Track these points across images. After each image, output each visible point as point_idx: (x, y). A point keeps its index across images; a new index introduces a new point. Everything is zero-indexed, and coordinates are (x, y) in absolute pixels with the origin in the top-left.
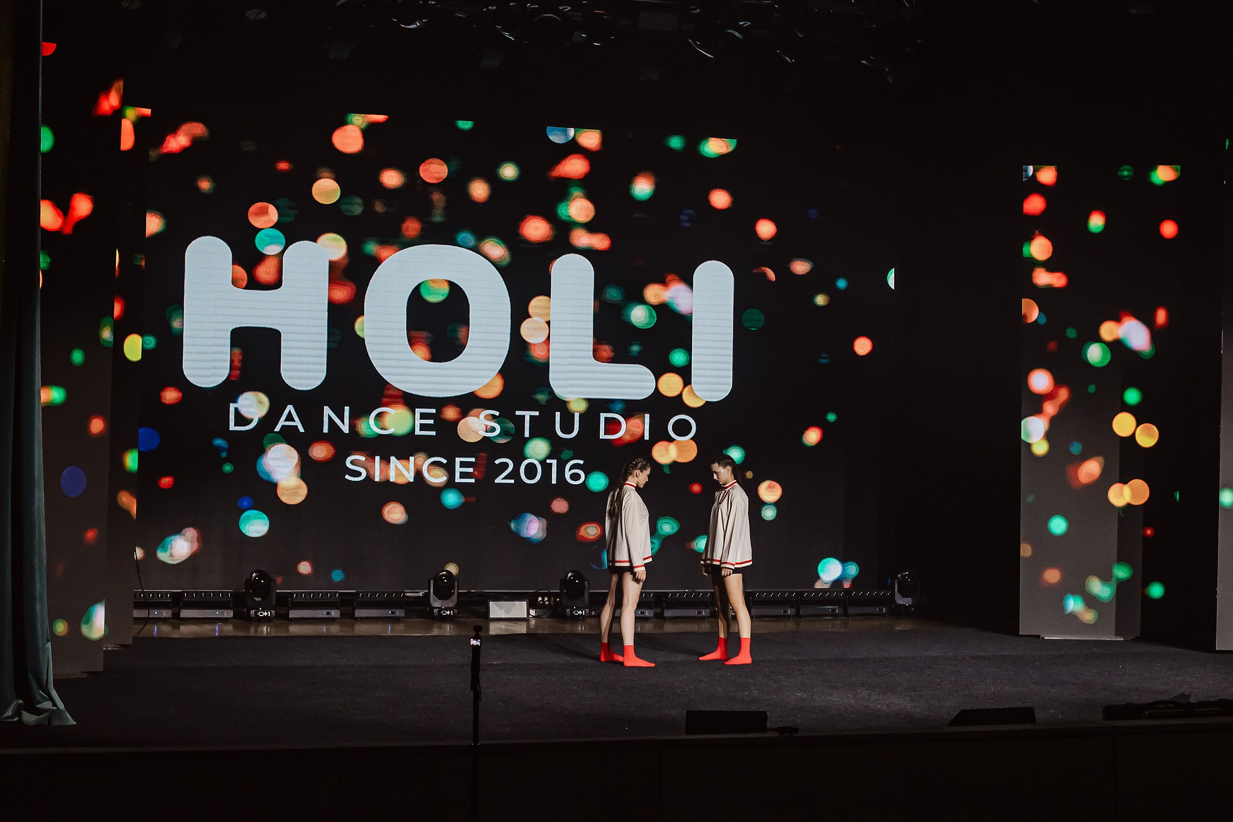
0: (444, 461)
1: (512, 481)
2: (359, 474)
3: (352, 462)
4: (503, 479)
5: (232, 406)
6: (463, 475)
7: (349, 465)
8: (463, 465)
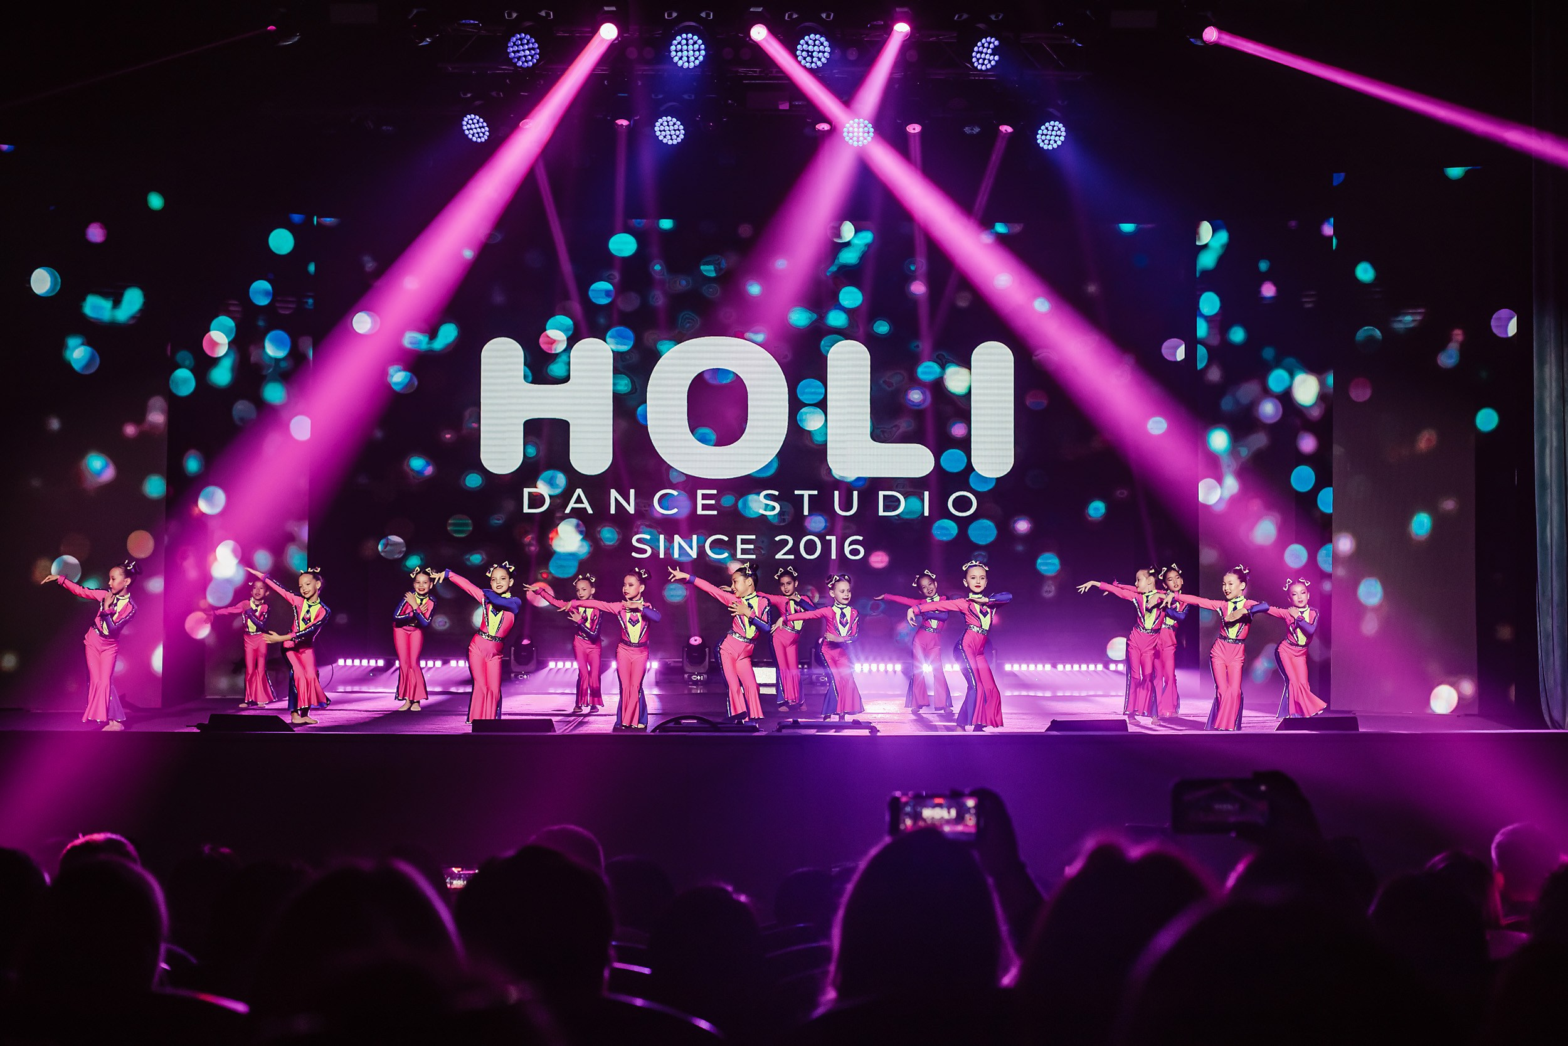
0: (726, 539)
1: (792, 557)
2: (645, 551)
3: (639, 541)
4: (783, 555)
5: (526, 491)
6: (744, 552)
7: (634, 543)
8: (744, 542)
